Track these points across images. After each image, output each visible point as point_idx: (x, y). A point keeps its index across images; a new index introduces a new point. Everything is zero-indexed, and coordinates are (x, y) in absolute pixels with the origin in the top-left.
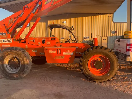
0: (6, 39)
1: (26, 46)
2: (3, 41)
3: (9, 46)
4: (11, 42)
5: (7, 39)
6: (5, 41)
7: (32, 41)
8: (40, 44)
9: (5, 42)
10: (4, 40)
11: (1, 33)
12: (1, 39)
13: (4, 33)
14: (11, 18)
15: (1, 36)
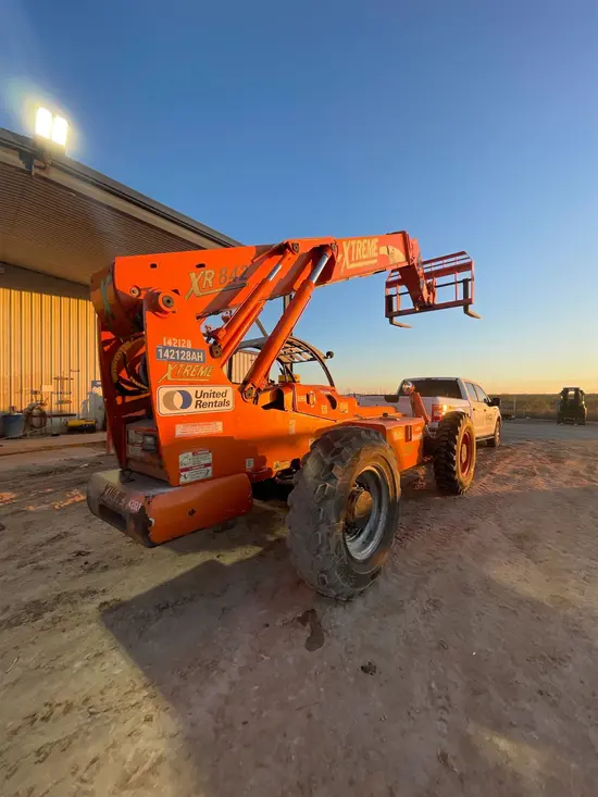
0: (199, 389)
4: (231, 407)
6: (194, 400)
7: (306, 400)
8: (327, 412)
9: (192, 409)
11: (170, 343)
12: (167, 383)
13: (189, 346)
14: (202, 266)
15: (170, 368)
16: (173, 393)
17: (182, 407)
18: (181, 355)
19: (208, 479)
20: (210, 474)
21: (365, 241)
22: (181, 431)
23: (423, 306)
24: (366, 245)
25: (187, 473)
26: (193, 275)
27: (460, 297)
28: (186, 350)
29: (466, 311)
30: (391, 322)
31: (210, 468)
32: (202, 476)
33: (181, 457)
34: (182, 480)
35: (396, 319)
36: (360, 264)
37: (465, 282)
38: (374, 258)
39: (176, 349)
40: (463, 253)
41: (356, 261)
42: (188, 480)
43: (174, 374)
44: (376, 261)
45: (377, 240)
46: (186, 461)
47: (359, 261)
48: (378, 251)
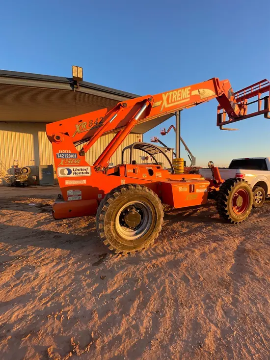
0: (75, 168)
1: (122, 181)
2: (66, 172)
3: (84, 182)
4: (90, 174)
5: (78, 168)
6: (73, 172)
7: (133, 171)
8: (146, 177)
9: (72, 175)
10: (71, 168)
11: (62, 152)
12: (61, 166)
13: (70, 152)
14: (81, 121)
15: (62, 160)
16: (64, 169)
17: (68, 174)
18: (66, 156)
19: (80, 200)
20: (81, 198)
21: (180, 91)
22: (67, 183)
23: (236, 118)
24: (180, 93)
25: (71, 197)
26: (77, 125)
27: (262, 108)
28: (69, 154)
29: (266, 116)
30: (221, 129)
31: (81, 196)
32: (77, 199)
33: (68, 192)
34: (69, 199)
35: (223, 127)
36: (176, 103)
37: (266, 99)
38: (187, 98)
39: (64, 154)
40: (265, 80)
41: (172, 102)
42: (71, 200)
43: (64, 163)
44: (188, 100)
45: (190, 88)
46: (70, 193)
47: (175, 102)
48: (190, 94)
